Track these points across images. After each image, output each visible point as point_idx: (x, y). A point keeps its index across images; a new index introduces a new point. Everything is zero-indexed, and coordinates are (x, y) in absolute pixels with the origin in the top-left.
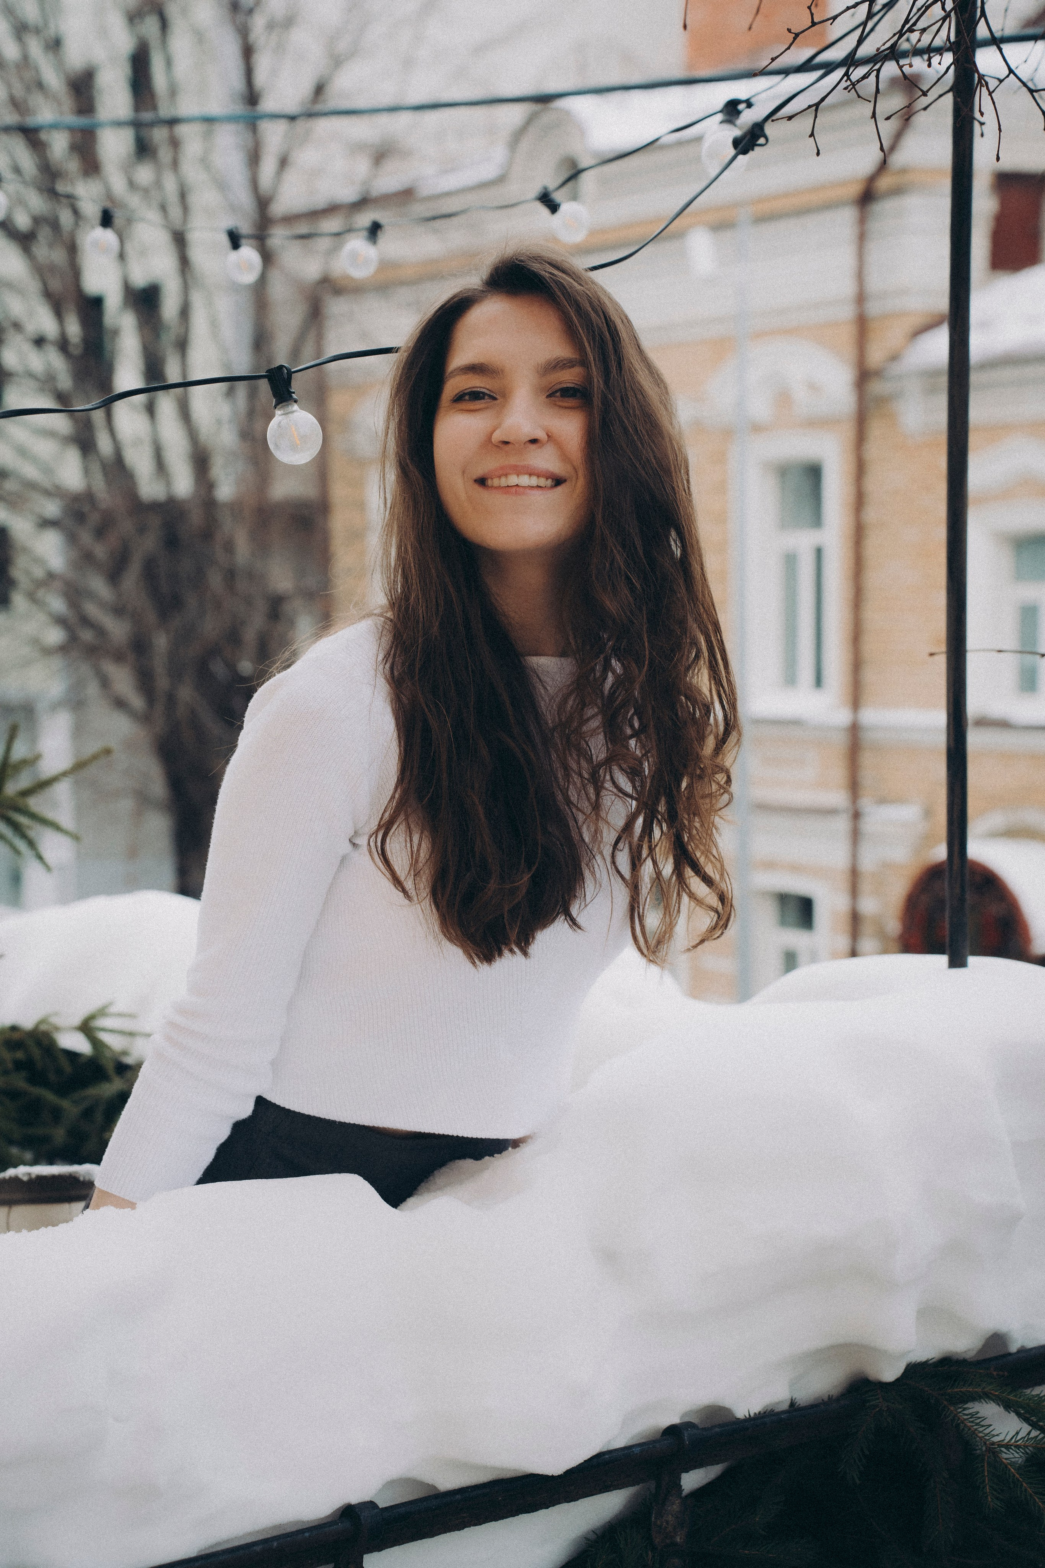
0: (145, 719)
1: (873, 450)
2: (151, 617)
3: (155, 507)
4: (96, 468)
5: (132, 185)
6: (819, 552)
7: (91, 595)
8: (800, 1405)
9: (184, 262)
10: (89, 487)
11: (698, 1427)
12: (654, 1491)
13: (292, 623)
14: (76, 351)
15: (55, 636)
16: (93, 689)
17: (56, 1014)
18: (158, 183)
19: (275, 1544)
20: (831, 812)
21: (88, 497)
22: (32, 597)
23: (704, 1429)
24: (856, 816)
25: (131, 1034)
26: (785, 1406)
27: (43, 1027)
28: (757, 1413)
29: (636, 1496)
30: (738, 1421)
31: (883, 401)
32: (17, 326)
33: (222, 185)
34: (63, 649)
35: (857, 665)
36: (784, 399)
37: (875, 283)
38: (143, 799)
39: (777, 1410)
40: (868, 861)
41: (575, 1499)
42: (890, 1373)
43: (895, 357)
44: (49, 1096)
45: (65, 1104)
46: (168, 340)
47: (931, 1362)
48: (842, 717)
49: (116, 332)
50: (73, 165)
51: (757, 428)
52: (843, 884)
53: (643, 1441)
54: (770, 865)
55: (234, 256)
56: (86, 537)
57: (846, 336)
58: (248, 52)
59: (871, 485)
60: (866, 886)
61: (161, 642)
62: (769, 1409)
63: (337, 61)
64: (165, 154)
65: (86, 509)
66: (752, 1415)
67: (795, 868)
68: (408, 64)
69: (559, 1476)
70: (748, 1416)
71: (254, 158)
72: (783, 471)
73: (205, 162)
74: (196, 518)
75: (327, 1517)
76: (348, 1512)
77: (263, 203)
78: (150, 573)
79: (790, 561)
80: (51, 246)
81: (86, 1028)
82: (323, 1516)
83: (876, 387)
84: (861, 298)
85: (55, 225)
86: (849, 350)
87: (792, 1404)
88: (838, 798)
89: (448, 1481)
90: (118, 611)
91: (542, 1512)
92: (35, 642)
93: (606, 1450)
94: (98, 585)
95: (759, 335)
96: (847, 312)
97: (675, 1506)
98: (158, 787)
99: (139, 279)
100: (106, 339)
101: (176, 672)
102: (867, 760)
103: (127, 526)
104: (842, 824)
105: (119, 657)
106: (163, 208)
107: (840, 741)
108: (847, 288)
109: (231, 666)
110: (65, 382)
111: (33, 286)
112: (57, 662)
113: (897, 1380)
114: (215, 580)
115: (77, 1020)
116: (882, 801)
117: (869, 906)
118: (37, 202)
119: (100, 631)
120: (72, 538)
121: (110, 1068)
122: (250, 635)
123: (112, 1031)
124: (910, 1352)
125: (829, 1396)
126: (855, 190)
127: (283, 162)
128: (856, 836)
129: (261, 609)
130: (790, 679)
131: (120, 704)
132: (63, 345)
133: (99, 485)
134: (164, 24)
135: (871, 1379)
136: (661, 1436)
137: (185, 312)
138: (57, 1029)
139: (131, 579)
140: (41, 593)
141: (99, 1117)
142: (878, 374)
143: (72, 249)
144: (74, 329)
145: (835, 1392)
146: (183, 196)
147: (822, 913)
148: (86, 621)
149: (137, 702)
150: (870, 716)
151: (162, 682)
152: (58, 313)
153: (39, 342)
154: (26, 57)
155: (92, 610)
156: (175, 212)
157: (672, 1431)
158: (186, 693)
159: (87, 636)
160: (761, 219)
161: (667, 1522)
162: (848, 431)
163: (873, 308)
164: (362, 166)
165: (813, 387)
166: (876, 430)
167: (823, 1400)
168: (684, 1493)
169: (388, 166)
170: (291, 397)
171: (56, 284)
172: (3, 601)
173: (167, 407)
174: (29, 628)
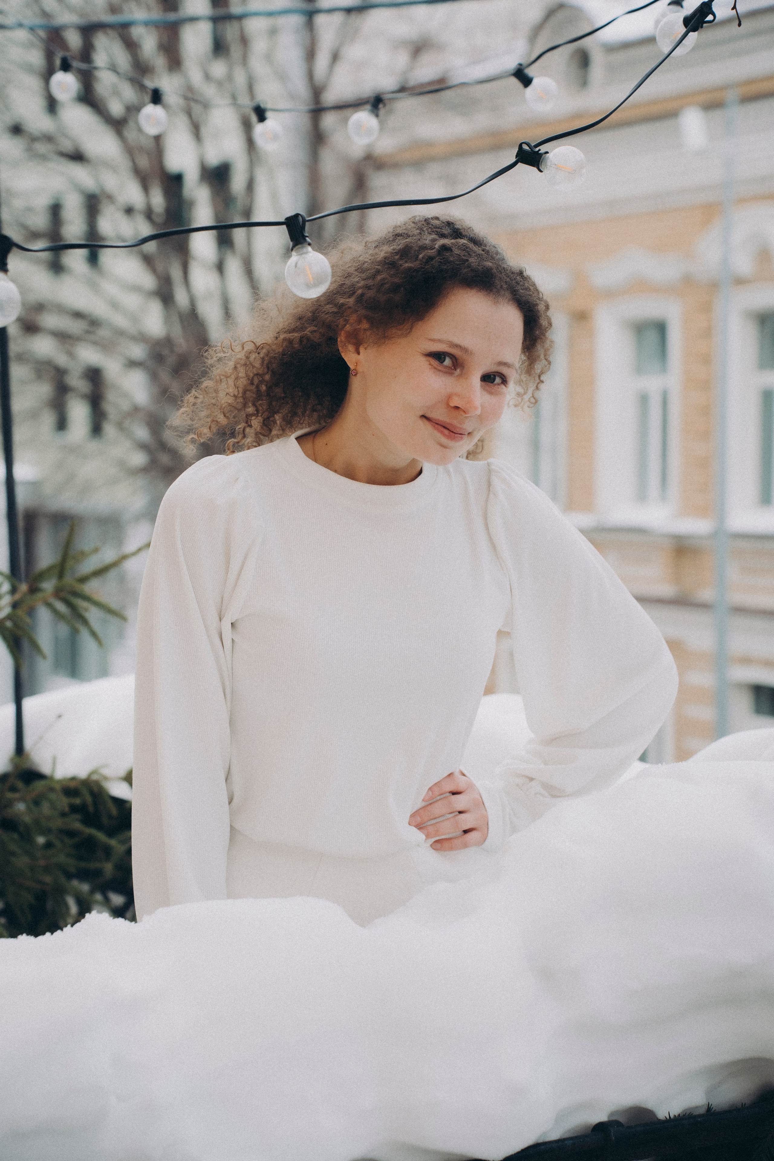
4: (175, 319)
5: (207, 77)
8: (715, 1110)
10: (169, 334)
11: (623, 1126)
14: (159, 220)
15: (139, 459)
17: (105, 766)
18: (230, 77)
21: (168, 341)
22: (120, 426)
23: (628, 1127)
26: (702, 1111)
27: (95, 777)
28: (677, 1116)
32: (111, 198)
33: (282, 77)
34: (145, 470)
36: (764, 255)
39: (695, 1114)
44: (101, 836)
46: (236, 208)
49: (191, 204)
50: (159, 62)
51: (740, 281)
53: (572, 1135)
54: (746, 661)
55: (261, 128)
56: (165, 376)
62: (688, 1113)
64: (235, 51)
65: (165, 352)
66: (672, 1116)
70: (668, 1117)
71: (310, 54)
72: (763, 318)
73: (269, 58)
77: (317, 91)
79: (768, 397)
87: (709, 1109)
92: (122, 464)
93: (542, 1141)
95: (742, 201)
99: (213, 159)
100: (185, 208)
106: (234, 98)
112: (141, 481)
115: (120, 772)
118: (129, 93)
120: (154, 376)
125: (742, 1103)
127: (335, 57)
130: (765, 499)
132: (149, 214)
133: (177, 332)
136: (590, 1132)
137: (250, 186)
138: (106, 778)
140: (127, 423)
144: (158, 200)
145: (748, 1100)
146: (250, 87)
148: (163, 446)
152: (146, 188)
153: (129, 211)
156: (244, 98)
157: (600, 1128)
159: (163, 458)
160: (745, 100)
164: (402, 59)
167: (737, 1106)
169: (426, 58)
170: (305, 240)
171: (144, 162)
172: (96, 429)
173: (234, 266)
174: (118, 453)
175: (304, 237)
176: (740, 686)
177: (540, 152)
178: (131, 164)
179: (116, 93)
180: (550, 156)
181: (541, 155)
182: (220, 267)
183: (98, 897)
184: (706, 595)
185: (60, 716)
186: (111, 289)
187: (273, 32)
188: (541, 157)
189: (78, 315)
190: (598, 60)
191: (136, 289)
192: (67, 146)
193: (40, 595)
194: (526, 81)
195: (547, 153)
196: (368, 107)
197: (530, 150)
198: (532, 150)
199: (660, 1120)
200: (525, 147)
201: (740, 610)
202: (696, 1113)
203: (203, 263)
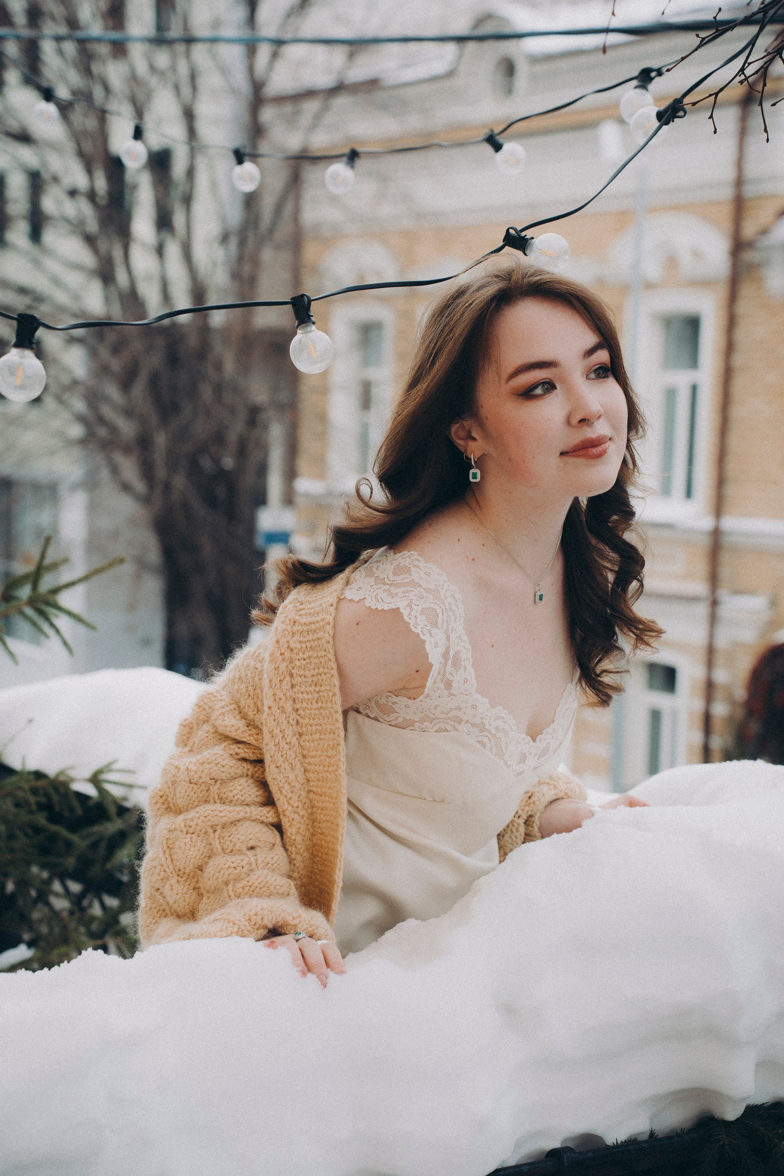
0: (146, 500)
1: (743, 307)
2: (154, 419)
3: (160, 330)
4: (115, 297)
5: (153, 69)
6: (694, 389)
7: (107, 399)
8: (657, 1135)
9: (192, 132)
10: (108, 312)
11: (575, 1151)
13: (266, 427)
14: (103, 202)
15: (76, 431)
16: (105, 474)
17: (73, 767)
18: (173, 68)
20: (693, 599)
22: (59, 399)
23: (580, 1153)
24: (714, 603)
25: (130, 786)
26: (646, 1137)
27: (62, 778)
28: (623, 1141)
30: (608, 1149)
31: (753, 268)
32: (56, 179)
33: (224, 71)
34: (83, 442)
35: (720, 481)
36: (671, 262)
37: (751, 170)
38: (142, 564)
40: (722, 641)
42: (732, 1114)
43: (765, 232)
44: (64, 832)
45: (75, 838)
46: (176, 194)
47: (765, 1105)
48: (707, 523)
49: (135, 187)
50: (105, 50)
51: (649, 286)
52: (701, 657)
53: (531, 1161)
55: (238, 170)
56: (104, 352)
57: (726, 212)
59: (739, 335)
60: (720, 660)
61: (161, 440)
62: (633, 1138)
64: (178, 46)
66: (619, 1142)
70: (615, 1143)
71: (252, 49)
72: (668, 321)
74: (193, 341)
77: (257, 85)
78: (154, 382)
79: (671, 394)
80: (85, 115)
81: (95, 780)
83: (749, 256)
84: (739, 182)
85: (89, 98)
86: (727, 225)
87: (652, 1134)
88: (700, 588)
90: (128, 413)
92: (60, 434)
93: (503, 1167)
94: (113, 391)
95: (653, 210)
98: (154, 556)
99: (155, 145)
100: (127, 191)
101: (172, 466)
102: (725, 557)
103: (137, 346)
104: (702, 610)
105: (127, 450)
106: (177, 88)
107: (705, 542)
108: (729, 174)
109: (217, 462)
110: (93, 226)
111: (70, 147)
112: (77, 452)
113: (737, 1120)
114: (206, 392)
115: (88, 773)
116: (737, 592)
117: (721, 676)
118: (75, 78)
119: (113, 429)
120: (93, 353)
121: (112, 810)
122: (232, 437)
123: (115, 783)
124: (749, 1097)
125: (682, 1129)
126: (739, 93)
127: (275, 54)
128: (713, 619)
129: (242, 415)
130: (666, 490)
131: (126, 488)
132: (92, 195)
133: (117, 311)
135: (716, 1117)
136: (545, 1158)
137: (190, 173)
138: (72, 778)
139: (139, 388)
140: (66, 396)
141: (102, 850)
142: (749, 245)
144: (101, 184)
145: (687, 1126)
146: (193, 77)
147: (683, 680)
148: (102, 420)
149: (140, 486)
150: (729, 523)
151: (161, 472)
152: (89, 171)
153: (73, 193)
155: (107, 411)
156: (186, 90)
157: (554, 1154)
158: (180, 482)
159: (102, 432)
162: (722, 293)
163: (749, 191)
164: (339, 59)
165: (697, 254)
166: (746, 290)
167: (676, 1132)
169: (361, 58)
170: (310, 319)
171: (88, 147)
173: (173, 250)
174: (56, 424)
175: (309, 317)
177: (526, 237)
178: (76, 147)
179: (63, 77)
180: (536, 241)
181: (527, 240)
182: (160, 251)
185: (30, 719)
186: (53, 266)
188: (527, 242)
189: (20, 291)
190: (522, 70)
191: (77, 267)
192: (14, 127)
193: (14, 603)
194: (497, 147)
195: (533, 238)
196: (345, 159)
197: (516, 234)
198: (518, 235)
199: (608, 1146)
200: (512, 231)
202: (640, 1139)
203: (144, 245)
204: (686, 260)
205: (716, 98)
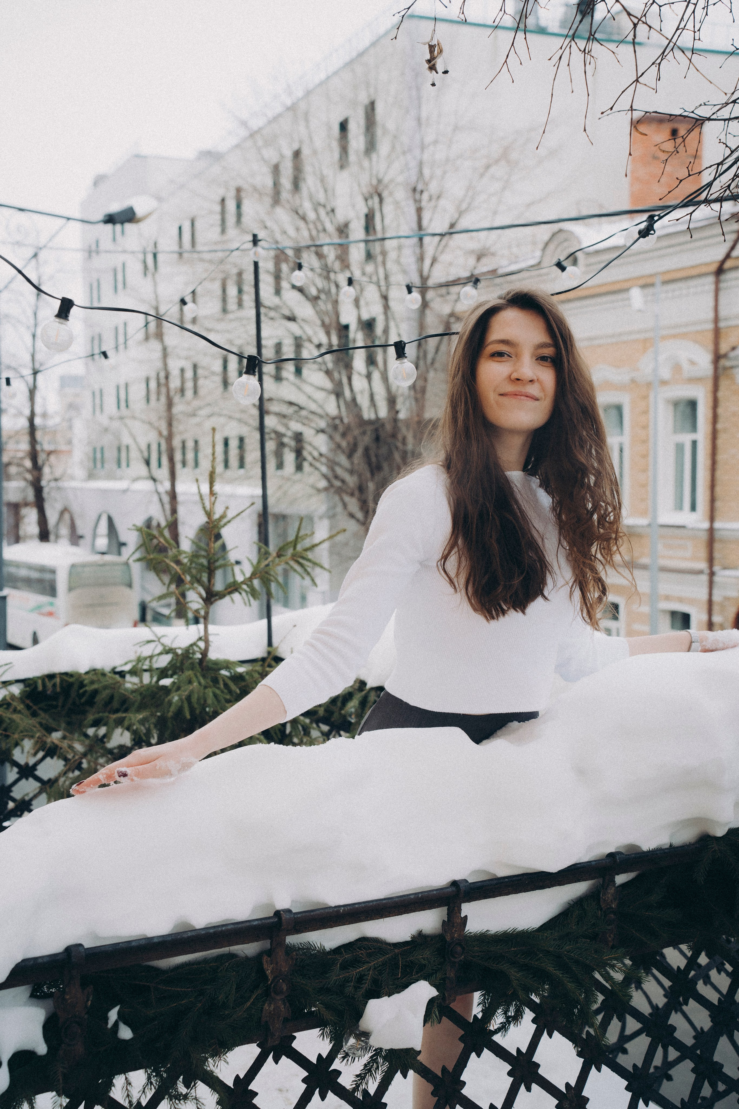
1: (722, 394)
2: (368, 475)
3: (370, 422)
4: (343, 404)
5: (364, 274)
6: (694, 443)
7: (339, 464)
8: (675, 846)
9: (386, 307)
10: (340, 413)
11: (623, 854)
12: (601, 883)
15: (323, 484)
16: (339, 509)
18: (376, 272)
19: (420, 896)
20: (699, 572)
21: (339, 418)
22: (312, 465)
23: (626, 855)
24: (712, 574)
26: (668, 846)
28: (653, 849)
29: (594, 885)
30: (644, 852)
31: (727, 369)
32: (309, 340)
33: (405, 271)
34: (326, 490)
35: (713, 500)
36: (677, 368)
37: (723, 312)
39: (663, 848)
40: (717, 597)
41: (563, 885)
42: (720, 832)
43: (732, 349)
46: (379, 344)
48: (706, 525)
50: (337, 266)
51: (664, 383)
52: (705, 607)
53: (597, 859)
54: (667, 598)
55: (409, 297)
56: (338, 438)
57: (710, 337)
58: (419, 210)
59: (720, 411)
60: (716, 608)
62: (659, 847)
63: (461, 214)
64: (379, 258)
65: (338, 423)
66: (651, 850)
67: (681, 600)
68: (495, 213)
69: (555, 873)
70: (648, 850)
71: (421, 259)
72: (676, 404)
73: (398, 262)
74: (388, 427)
75: (444, 885)
76: (454, 883)
77: (424, 279)
78: (367, 453)
79: (680, 447)
80: (326, 303)
82: (442, 884)
83: (723, 362)
84: (716, 319)
85: (328, 293)
86: (711, 347)
87: (671, 845)
88: (703, 565)
89: (502, 872)
90: (351, 472)
91: (547, 890)
92: (313, 487)
93: (579, 862)
94: (343, 459)
95: (664, 338)
96: (711, 326)
97: (611, 891)
99: (365, 316)
102: (717, 546)
103: (357, 431)
104: (704, 578)
105: (352, 495)
106: (378, 284)
107: (704, 536)
108: (710, 314)
111: (317, 321)
112: (323, 496)
113: (724, 836)
116: (725, 568)
118: (320, 283)
119: (343, 481)
120: (331, 437)
124: (730, 822)
125: (690, 842)
126: (714, 267)
127: (434, 261)
128: (711, 584)
130: (679, 507)
131: (352, 516)
133: (344, 412)
134: (381, 200)
135: (711, 835)
136: (606, 857)
137: (386, 329)
139: (358, 456)
140: (316, 463)
142: (725, 356)
143: (336, 302)
144: (334, 338)
145: (693, 841)
146: (386, 277)
147: (694, 622)
148: (336, 477)
150: (718, 524)
152: (328, 334)
154: (318, 218)
155: (339, 471)
156: (383, 285)
157: (611, 855)
159: (337, 483)
160: (665, 283)
161: (608, 897)
162: (709, 384)
163: (722, 324)
164: (472, 261)
165: (692, 363)
166: (723, 383)
167: (686, 844)
168: (617, 885)
169: (484, 260)
170: (404, 355)
172: (299, 468)
173: (376, 376)
174: (311, 480)
176: (664, 611)
179: (312, 282)
182: (369, 376)
183: (314, 725)
184: (645, 560)
185: (295, 626)
186: (308, 389)
187: (400, 248)
189: (291, 404)
191: (322, 389)
192: (287, 313)
201: (664, 569)
203: (359, 374)
204: (686, 366)
205: (691, 216)
